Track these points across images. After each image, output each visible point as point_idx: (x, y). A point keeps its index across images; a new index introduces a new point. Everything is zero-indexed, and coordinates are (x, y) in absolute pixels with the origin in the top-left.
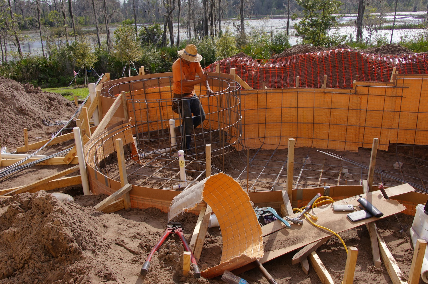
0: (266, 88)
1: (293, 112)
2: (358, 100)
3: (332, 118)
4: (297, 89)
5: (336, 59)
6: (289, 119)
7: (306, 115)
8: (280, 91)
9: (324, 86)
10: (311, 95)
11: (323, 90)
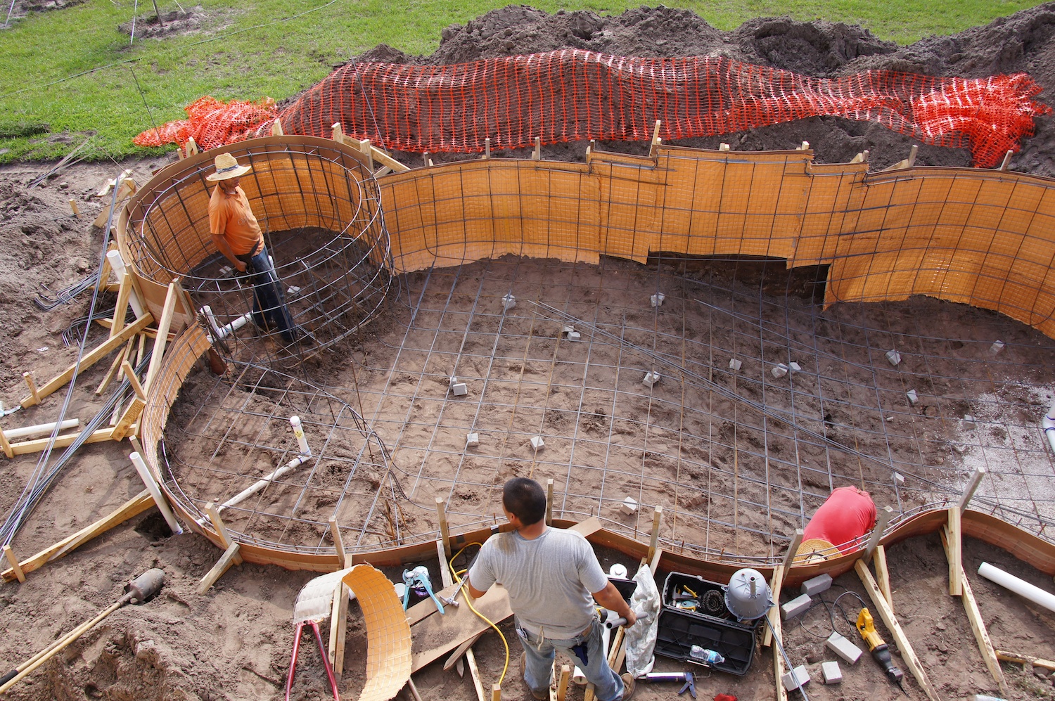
0: (431, 164)
1: (486, 201)
2: (595, 183)
3: (553, 209)
4: (487, 160)
5: (561, 78)
6: (477, 211)
7: (506, 205)
8: (458, 168)
9: (536, 154)
10: (514, 173)
11: (533, 164)
